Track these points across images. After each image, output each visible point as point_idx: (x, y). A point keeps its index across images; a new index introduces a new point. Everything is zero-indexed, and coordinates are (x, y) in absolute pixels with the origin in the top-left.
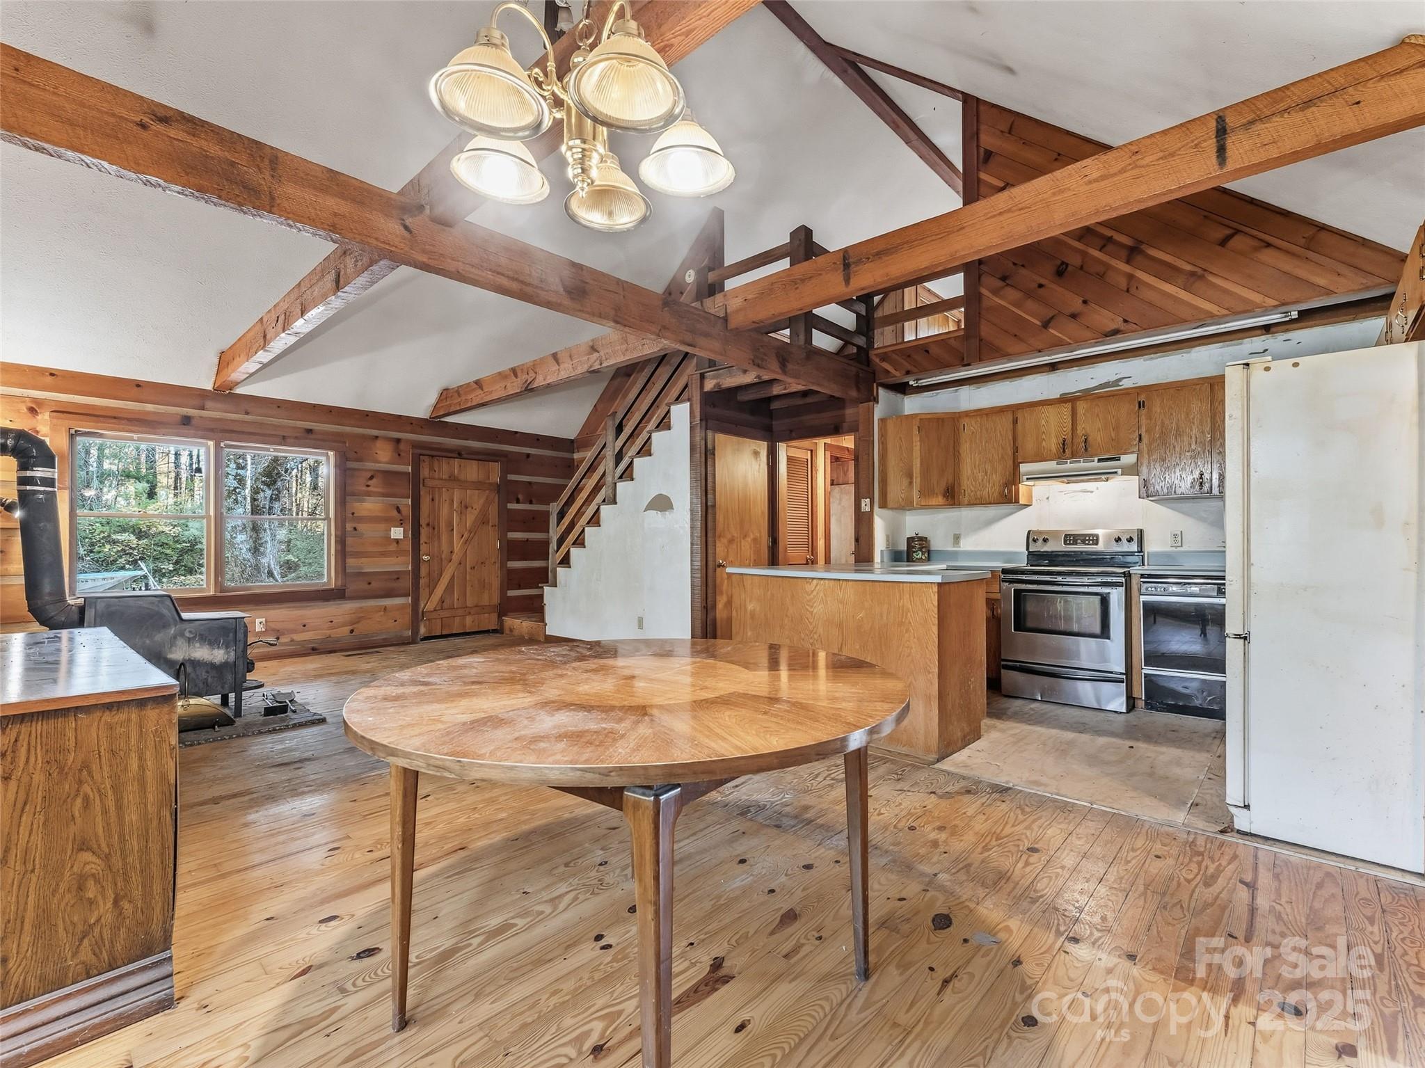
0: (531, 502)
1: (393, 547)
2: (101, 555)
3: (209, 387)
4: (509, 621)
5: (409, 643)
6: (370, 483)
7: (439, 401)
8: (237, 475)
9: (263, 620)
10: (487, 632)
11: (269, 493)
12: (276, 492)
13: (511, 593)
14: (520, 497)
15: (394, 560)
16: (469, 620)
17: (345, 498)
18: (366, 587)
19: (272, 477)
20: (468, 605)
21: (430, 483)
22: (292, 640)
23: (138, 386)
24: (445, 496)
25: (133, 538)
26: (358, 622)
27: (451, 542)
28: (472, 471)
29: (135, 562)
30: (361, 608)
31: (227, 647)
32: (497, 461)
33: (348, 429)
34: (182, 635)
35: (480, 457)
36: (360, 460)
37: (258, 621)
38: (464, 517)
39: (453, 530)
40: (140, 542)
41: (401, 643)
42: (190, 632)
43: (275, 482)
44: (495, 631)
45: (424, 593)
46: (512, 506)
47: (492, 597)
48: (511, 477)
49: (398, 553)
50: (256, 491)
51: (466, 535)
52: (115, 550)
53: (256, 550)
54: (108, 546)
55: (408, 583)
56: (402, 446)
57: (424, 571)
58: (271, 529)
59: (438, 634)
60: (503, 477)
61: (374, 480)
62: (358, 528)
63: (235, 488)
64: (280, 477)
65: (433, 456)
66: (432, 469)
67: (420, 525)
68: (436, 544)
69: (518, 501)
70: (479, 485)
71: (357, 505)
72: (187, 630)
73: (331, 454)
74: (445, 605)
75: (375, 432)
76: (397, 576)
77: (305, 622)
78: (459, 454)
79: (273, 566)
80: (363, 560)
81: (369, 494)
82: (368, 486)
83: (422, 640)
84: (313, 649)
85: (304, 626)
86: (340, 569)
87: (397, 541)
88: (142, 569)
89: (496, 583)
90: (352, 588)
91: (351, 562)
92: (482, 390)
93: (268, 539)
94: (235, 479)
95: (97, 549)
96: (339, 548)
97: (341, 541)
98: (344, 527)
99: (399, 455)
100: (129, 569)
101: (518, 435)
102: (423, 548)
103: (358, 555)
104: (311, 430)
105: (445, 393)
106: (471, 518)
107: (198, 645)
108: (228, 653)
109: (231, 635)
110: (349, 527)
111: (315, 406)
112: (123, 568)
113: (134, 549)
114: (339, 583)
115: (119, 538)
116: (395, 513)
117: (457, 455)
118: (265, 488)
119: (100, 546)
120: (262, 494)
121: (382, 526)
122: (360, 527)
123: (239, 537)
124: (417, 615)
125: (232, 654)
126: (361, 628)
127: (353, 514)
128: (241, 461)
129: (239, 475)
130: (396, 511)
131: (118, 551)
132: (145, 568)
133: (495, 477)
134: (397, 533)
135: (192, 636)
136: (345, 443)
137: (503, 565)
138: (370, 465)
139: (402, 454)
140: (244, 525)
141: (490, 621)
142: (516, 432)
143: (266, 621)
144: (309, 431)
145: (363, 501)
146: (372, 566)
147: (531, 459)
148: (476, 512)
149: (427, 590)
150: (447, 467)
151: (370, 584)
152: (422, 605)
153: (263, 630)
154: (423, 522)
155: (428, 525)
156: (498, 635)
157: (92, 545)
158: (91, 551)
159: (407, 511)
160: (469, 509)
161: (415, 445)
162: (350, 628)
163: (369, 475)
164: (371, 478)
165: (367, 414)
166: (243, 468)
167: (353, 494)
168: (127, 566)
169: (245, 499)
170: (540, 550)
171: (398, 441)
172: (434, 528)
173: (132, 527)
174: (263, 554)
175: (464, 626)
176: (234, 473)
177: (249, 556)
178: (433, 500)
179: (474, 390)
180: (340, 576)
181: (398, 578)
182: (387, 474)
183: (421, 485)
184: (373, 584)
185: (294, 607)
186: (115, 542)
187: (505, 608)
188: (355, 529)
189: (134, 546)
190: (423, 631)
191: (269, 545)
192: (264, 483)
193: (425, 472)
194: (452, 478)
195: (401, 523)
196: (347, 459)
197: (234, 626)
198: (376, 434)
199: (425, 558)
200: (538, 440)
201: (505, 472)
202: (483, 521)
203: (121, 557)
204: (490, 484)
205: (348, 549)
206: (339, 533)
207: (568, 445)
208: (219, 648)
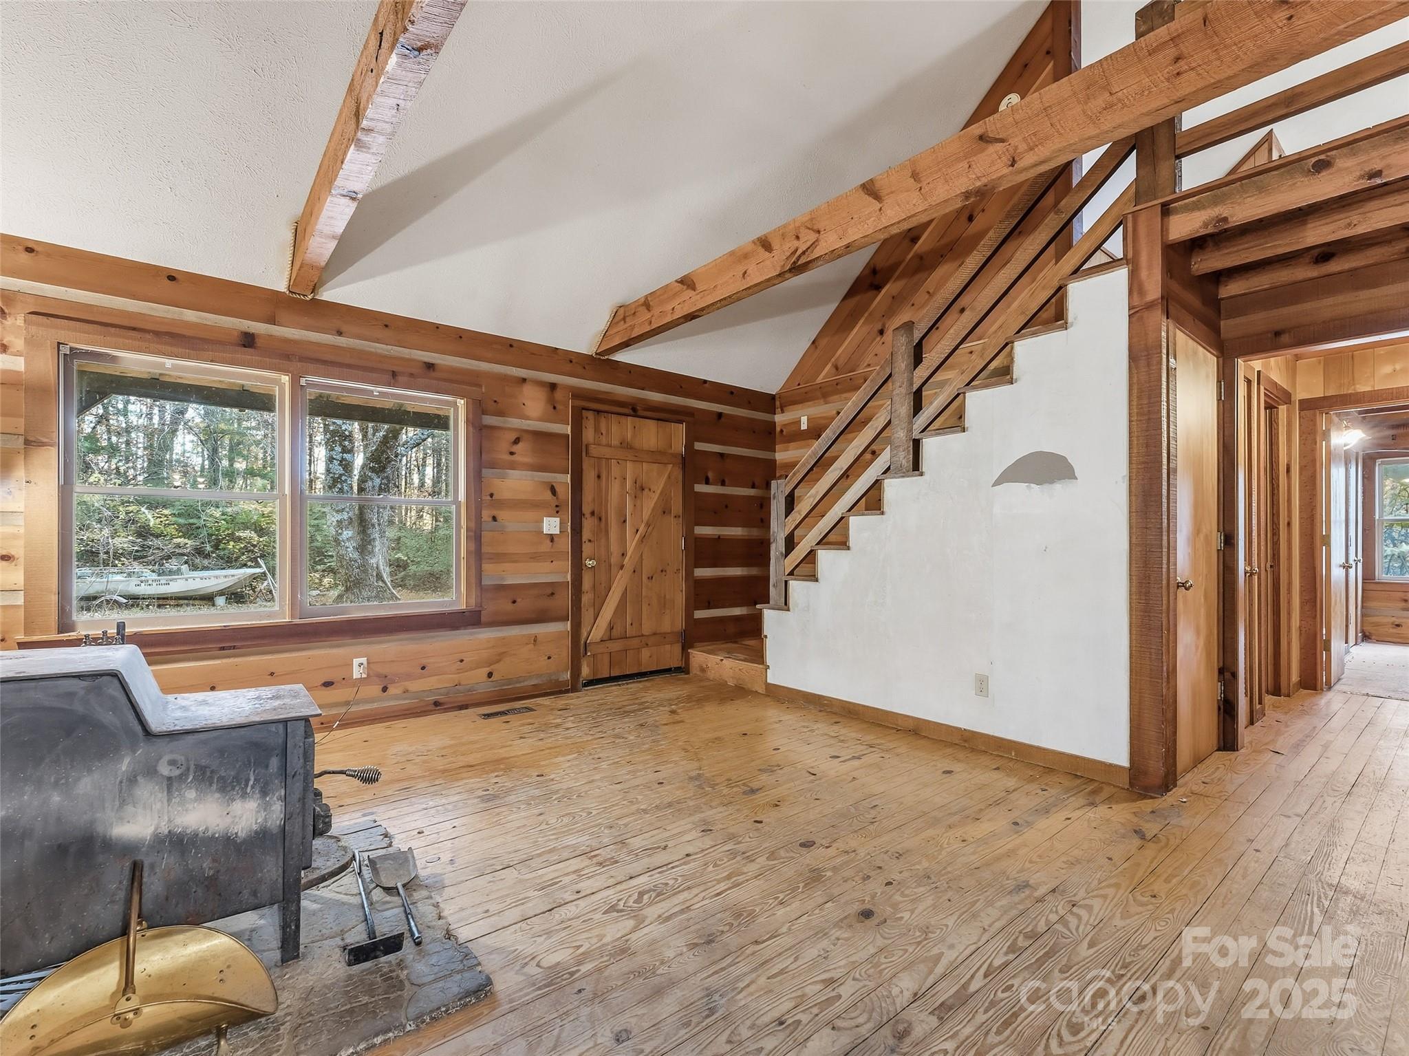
0: (723, 483)
1: (546, 546)
2: (226, 551)
3: (281, 286)
4: (699, 657)
5: (567, 691)
6: (515, 448)
7: (613, 322)
8: (343, 459)
9: (364, 660)
10: (668, 671)
11: (377, 481)
12: (385, 481)
13: (700, 614)
14: (710, 475)
15: (546, 566)
16: (645, 654)
17: (481, 471)
18: (509, 607)
19: (381, 462)
20: (644, 633)
21: (594, 450)
22: (406, 691)
23: (172, 278)
24: (615, 470)
25: (253, 535)
26: (498, 661)
27: (622, 540)
28: (649, 434)
29: (255, 560)
30: (504, 638)
31: (264, 793)
32: (681, 422)
33: (484, 366)
34: (151, 771)
35: (662, 415)
36: (501, 413)
37: (356, 662)
38: (639, 503)
39: (625, 521)
40: (261, 539)
41: (557, 690)
42: (172, 763)
43: (383, 469)
44: (679, 670)
45: (587, 616)
46: (700, 488)
47: (674, 621)
48: (699, 446)
49: (551, 557)
50: (363, 480)
51: (642, 529)
52: (237, 547)
53: (364, 547)
54: (232, 543)
55: (564, 600)
56: (559, 395)
57: (587, 584)
58: (379, 525)
59: (606, 675)
60: (689, 446)
61: (521, 445)
62: (499, 518)
63: (341, 475)
64: (390, 462)
65: (598, 412)
66: (597, 429)
67: (582, 514)
68: (603, 541)
69: (707, 482)
70: (658, 456)
71: (497, 482)
72: (166, 758)
73: (461, 402)
74: (615, 633)
75: (522, 373)
76: (551, 590)
77: (424, 662)
78: (634, 409)
79: (382, 567)
80: (507, 566)
81: (513, 466)
82: (512, 453)
83: (585, 685)
84: (436, 704)
85: (423, 668)
86: (473, 580)
87: (552, 538)
88: (260, 567)
89: (680, 599)
90: (489, 609)
91: (487, 567)
92: (694, 289)
93: (377, 535)
94: (340, 465)
95: (222, 546)
96: (473, 547)
97: (476, 536)
98: (479, 517)
99: (555, 408)
100: (250, 567)
101: (707, 385)
102: (587, 549)
103: (499, 558)
104: (433, 364)
105: (621, 311)
106: (650, 503)
107: (191, 794)
108: (266, 807)
109: (274, 763)
110: (486, 515)
111: (438, 327)
112: (245, 565)
113: (254, 546)
114: (473, 602)
115: (241, 534)
116: (548, 495)
117: (630, 412)
118: (374, 475)
119: (225, 543)
120: (370, 483)
121: (530, 515)
122: (503, 515)
123: (345, 533)
124: (578, 648)
125: (277, 808)
126: (501, 670)
127: (491, 495)
128: (347, 443)
129: (345, 460)
130: (549, 493)
131: (241, 548)
132: (263, 565)
133: (679, 446)
134: (551, 525)
135: (177, 772)
136: (480, 386)
137: (689, 573)
138: (515, 422)
139: (559, 407)
140: (351, 519)
141: (671, 655)
142: (705, 382)
143: (368, 663)
144: (430, 366)
145: (503, 477)
146: (515, 575)
147: (723, 419)
148: (656, 497)
149: (591, 610)
150: (620, 429)
151: (514, 602)
152: (584, 634)
153: (364, 676)
154: (586, 509)
155: (593, 513)
156: (683, 676)
157: (219, 541)
158: (217, 549)
159: (565, 493)
160: (646, 490)
161: (577, 394)
162: (487, 670)
163: (513, 436)
164: (517, 441)
165: (510, 345)
166: (350, 451)
167: (493, 465)
168: (249, 563)
169: (352, 488)
170: (757, 552)
171: (553, 387)
172: (600, 519)
173: (254, 523)
174: (372, 553)
175: (640, 664)
176: (339, 457)
177: (356, 555)
178: (599, 477)
179: (675, 295)
180: (474, 590)
181: (553, 594)
182: (538, 435)
183: (584, 454)
184: (521, 603)
185: (407, 639)
186: (240, 539)
187: (693, 636)
188: (494, 519)
189: (255, 543)
190: (586, 671)
191: (377, 543)
192: (373, 470)
193: (589, 435)
194: (626, 446)
195: (557, 510)
196: (484, 412)
197: (280, 741)
198: (524, 376)
199: (589, 563)
200: (732, 393)
201: (691, 439)
202: (664, 510)
203: (243, 554)
204: (675, 456)
205: (485, 549)
206: (473, 525)
207: (768, 402)
208: (244, 795)
